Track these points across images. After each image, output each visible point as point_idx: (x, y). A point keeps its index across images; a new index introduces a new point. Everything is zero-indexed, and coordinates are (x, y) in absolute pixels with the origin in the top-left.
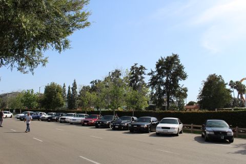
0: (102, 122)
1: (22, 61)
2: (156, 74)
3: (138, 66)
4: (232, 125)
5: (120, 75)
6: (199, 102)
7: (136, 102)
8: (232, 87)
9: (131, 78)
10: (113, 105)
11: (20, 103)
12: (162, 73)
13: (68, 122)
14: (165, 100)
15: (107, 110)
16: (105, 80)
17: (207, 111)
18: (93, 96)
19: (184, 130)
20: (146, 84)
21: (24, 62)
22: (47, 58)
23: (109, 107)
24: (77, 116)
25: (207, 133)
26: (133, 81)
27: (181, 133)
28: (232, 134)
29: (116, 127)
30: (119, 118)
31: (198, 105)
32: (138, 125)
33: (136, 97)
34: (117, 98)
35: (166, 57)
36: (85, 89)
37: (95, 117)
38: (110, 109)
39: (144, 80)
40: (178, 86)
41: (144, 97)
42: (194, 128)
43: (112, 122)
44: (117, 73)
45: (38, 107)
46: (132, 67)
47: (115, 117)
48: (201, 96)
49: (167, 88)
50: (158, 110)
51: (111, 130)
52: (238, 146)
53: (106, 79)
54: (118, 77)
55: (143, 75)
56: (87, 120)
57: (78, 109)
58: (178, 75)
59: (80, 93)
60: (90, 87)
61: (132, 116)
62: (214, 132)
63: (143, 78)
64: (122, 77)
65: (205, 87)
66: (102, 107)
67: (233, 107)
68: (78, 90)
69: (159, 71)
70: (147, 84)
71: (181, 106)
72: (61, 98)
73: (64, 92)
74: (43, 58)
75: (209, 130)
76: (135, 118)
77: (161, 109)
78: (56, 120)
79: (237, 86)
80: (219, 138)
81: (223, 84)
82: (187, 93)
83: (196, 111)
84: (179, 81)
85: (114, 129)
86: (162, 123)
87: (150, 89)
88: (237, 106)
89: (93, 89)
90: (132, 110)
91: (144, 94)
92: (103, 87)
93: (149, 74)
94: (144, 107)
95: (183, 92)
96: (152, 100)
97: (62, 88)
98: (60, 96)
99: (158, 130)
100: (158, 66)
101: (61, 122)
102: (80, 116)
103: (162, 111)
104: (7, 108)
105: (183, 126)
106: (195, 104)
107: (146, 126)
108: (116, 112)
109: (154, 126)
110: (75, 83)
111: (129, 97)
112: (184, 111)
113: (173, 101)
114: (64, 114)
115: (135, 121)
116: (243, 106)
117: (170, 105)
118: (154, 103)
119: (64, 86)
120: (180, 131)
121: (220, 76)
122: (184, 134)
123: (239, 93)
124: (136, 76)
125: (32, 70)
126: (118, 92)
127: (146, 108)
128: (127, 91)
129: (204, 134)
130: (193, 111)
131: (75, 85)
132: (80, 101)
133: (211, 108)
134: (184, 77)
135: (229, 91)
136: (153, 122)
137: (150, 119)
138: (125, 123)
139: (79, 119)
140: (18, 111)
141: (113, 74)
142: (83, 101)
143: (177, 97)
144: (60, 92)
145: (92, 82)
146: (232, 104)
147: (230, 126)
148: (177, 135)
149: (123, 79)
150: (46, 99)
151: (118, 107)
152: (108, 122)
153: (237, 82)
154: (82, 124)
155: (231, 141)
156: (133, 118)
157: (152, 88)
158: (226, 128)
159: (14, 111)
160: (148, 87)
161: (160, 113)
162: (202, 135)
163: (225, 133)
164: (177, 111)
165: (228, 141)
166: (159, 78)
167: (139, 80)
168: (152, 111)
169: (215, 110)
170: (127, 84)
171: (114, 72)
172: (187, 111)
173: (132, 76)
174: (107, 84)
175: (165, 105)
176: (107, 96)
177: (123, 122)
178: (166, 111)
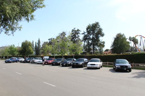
0: (56, 62)
1: (7, 28)
3: (76, 29)
4: (130, 62)
5: (66, 34)
6: (111, 49)
7: (75, 50)
8: (130, 40)
9: (72, 36)
10: (62, 52)
11: (7, 53)
12: (90, 33)
13: (36, 63)
14: (92, 48)
15: (59, 55)
17: (116, 54)
18: (50, 48)
19: (103, 66)
20: (81, 40)
21: (8, 29)
22: (21, 26)
23: (60, 53)
24: (41, 59)
25: (117, 67)
26: (73, 38)
27: (101, 67)
28: (131, 67)
30: (65, 60)
31: (111, 51)
32: (77, 63)
33: (75, 47)
35: (92, 24)
36: (45, 43)
38: (60, 55)
40: (99, 41)
41: (80, 47)
42: (109, 64)
43: (61, 62)
44: (63, 34)
45: (18, 55)
46: (73, 30)
47: (63, 59)
49: (93, 41)
50: (88, 54)
51: (61, 67)
52: (134, 74)
53: (57, 37)
54: (64, 36)
56: (47, 61)
57: (41, 55)
58: (99, 34)
59: (42, 46)
60: (48, 42)
61: (73, 58)
62: (120, 66)
63: (79, 36)
65: (114, 41)
66: (56, 54)
68: (41, 44)
69: (88, 32)
71: (101, 52)
72: (31, 49)
73: (33, 45)
74: (20, 26)
75: (118, 65)
76: (75, 59)
78: (29, 62)
80: (123, 69)
81: (125, 39)
82: (104, 44)
83: (110, 54)
84: (100, 37)
85: (63, 66)
86: (90, 62)
87: (83, 43)
88: (133, 51)
89: (50, 43)
90: (73, 55)
91: (80, 45)
92: (56, 42)
93: (82, 34)
95: (102, 44)
97: (32, 43)
98: (30, 48)
99: (88, 66)
100: (87, 29)
101: (32, 63)
103: (90, 55)
105: (103, 63)
106: (109, 51)
107: (81, 64)
108: (64, 56)
109: (86, 63)
111: (71, 47)
113: (96, 50)
114: (33, 58)
115: (75, 61)
116: (136, 51)
117: (95, 51)
118: (85, 51)
119: (33, 42)
121: (123, 34)
122: (103, 68)
123: (134, 44)
124: (75, 35)
125: (13, 33)
126: (64, 45)
127: (81, 53)
128: (70, 44)
129: (114, 67)
130: (108, 54)
131: (39, 41)
132: (43, 50)
134: (103, 35)
135: (128, 43)
136: (85, 61)
137: (84, 59)
138: (69, 62)
140: (6, 57)
141: (61, 34)
143: (99, 47)
144: (31, 46)
145: (49, 39)
146: (130, 50)
148: (99, 68)
149: (67, 37)
150: (22, 50)
151: (65, 53)
152: (59, 62)
153: (133, 37)
155: (130, 71)
157: (85, 42)
158: (127, 64)
159: (4, 57)
161: (89, 56)
163: (126, 67)
164: (99, 54)
165: (128, 71)
166: (88, 36)
167: (76, 38)
168: (85, 55)
169: (120, 54)
170: (70, 40)
171: (62, 33)
172: (105, 55)
173: (73, 35)
174: (58, 40)
175: (92, 51)
176: (58, 47)
177: (68, 62)
178: (93, 55)
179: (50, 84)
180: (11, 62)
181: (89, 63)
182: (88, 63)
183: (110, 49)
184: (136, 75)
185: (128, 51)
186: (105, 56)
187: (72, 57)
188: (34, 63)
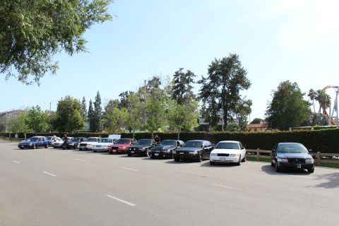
0: (137, 149)
2: (208, 82)
3: (185, 72)
4: (312, 148)
5: (160, 83)
6: (267, 119)
7: (182, 120)
8: (312, 98)
9: (175, 87)
10: (150, 124)
11: (24, 124)
12: (217, 80)
13: (91, 150)
14: (222, 117)
15: (143, 132)
16: (140, 91)
17: (278, 131)
18: (123, 114)
19: (248, 158)
20: (195, 96)
22: (56, 63)
23: (146, 128)
24: (102, 141)
25: (279, 160)
26: (177, 92)
27: (243, 161)
28: (313, 161)
29: (156, 154)
31: (265, 123)
32: (185, 152)
33: (182, 114)
34: (156, 115)
35: (221, 59)
36: (112, 104)
37: (127, 142)
38: (147, 131)
39: (192, 90)
40: (239, 98)
41: (192, 113)
42: (261, 154)
43: (149, 148)
44: (155, 82)
45: (49, 130)
46: (176, 73)
48: (270, 110)
49: (223, 100)
50: (212, 131)
51: (149, 159)
52: (320, 177)
54: (157, 87)
55: (191, 84)
56: (116, 146)
57: (103, 132)
58: (238, 82)
59: (106, 109)
60: (120, 100)
61: (177, 139)
62: (288, 158)
63: (190, 87)
64: (161, 87)
65: (274, 99)
66: (136, 128)
67: (312, 125)
69: (214, 79)
70: (197, 96)
71: (242, 124)
72: (80, 117)
73: (84, 108)
74: (53, 63)
75: (281, 157)
76: (181, 142)
77: (216, 130)
78: (74, 147)
79: (319, 97)
80: (294, 167)
81: (299, 95)
82: (251, 107)
83: (263, 131)
84: (240, 91)
85: (153, 158)
86: (217, 148)
87: (201, 103)
88: (318, 124)
89: (123, 104)
90: (177, 131)
91: (193, 109)
92: (136, 101)
93: (199, 82)
94: (192, 127)
95: (245, 105)
96: (203, 117)
97: (81, 103)
98: (78, 114)
99: (212, 158)
100: (211, 71)
101: (81, 150)
102: (106, 141)
103: (218, 132)
104: (6, 132)
105: (247, 152)
106: (261, 122)
107: (196, 152)
108: (155, 134)
109: (207, 152)
110: (98, 96)
111: (172, 113)
112: (247, 132)
113: (232, 119)
114: (84, 139)
116: (326, 124)
117: (229, 123)
118: (206, 121)
119: (84, 101)
120: (242, 158)
121: (295, 83)
122: (247, 163)
123: (321, 106)
124: (183, 87)
125: (37, 80)
126: (157, 107)
127: (195, 128)
128: (170, 106)
129: (274, 161)
130: (259, 131)
131: (98, 99)
132: (106, 120)
133: (284, 127)
134: (247, 86)
135: (307, 104)
136: (205, 147)
137: (202, 143)
138: (168, 148)
139: (105, 145)
140: (21, 136)
141: (150, 82)
142: (110, 121)
143: (237, 113)
144: (78, 109)
145: (121, 95)
146: (311, 122)
147: (309, 152)
148: (238, 164)
149: (163, 89)
150: (59, 119)
151: (158, 128)
152: (144, 148)
153: (319, 92)
154: (110, 151)
155: (311, 171)
156: (178, 143)
157: (204, 101)
158: (304, 153)
159: (16, 136)
160: (198, 99)
161: (215, 135)
162: (273, 164)
163: (302, 160)
164: (237, 131)
165: (306, 170)
166: (213, 87)
167: (185, 91)
168: (204, 132)
169: (288, 130)
170: (170, 96)
171: (151, 79)
172: (251, 132)
173: (176, 84)
174: (143, 97)
175: (222, 123)
176: (142, 112)
177: (165, 147)
178: (223, 132)
179: (122, 201)
180: (32, 148)
181: (215, 151)
182: (213, 152)
183: (264, 119)
184: (325, 181)
185: (305, 124)
186: (252, 134)
187: (174, 136)
188: (87, 150)
